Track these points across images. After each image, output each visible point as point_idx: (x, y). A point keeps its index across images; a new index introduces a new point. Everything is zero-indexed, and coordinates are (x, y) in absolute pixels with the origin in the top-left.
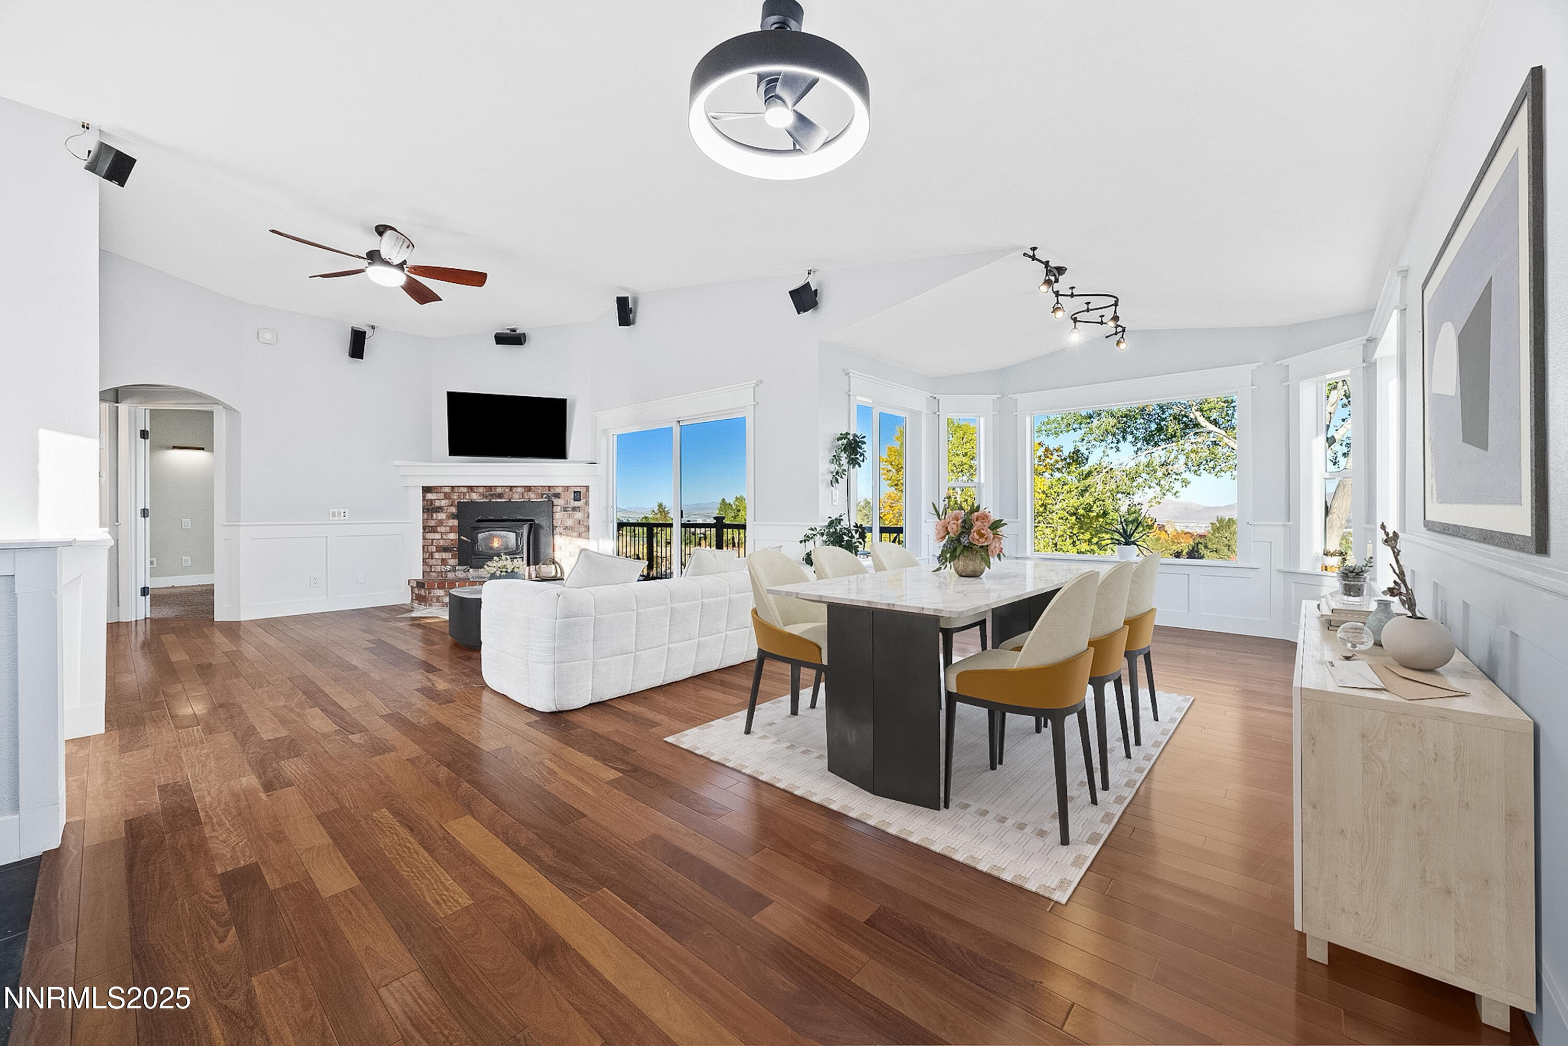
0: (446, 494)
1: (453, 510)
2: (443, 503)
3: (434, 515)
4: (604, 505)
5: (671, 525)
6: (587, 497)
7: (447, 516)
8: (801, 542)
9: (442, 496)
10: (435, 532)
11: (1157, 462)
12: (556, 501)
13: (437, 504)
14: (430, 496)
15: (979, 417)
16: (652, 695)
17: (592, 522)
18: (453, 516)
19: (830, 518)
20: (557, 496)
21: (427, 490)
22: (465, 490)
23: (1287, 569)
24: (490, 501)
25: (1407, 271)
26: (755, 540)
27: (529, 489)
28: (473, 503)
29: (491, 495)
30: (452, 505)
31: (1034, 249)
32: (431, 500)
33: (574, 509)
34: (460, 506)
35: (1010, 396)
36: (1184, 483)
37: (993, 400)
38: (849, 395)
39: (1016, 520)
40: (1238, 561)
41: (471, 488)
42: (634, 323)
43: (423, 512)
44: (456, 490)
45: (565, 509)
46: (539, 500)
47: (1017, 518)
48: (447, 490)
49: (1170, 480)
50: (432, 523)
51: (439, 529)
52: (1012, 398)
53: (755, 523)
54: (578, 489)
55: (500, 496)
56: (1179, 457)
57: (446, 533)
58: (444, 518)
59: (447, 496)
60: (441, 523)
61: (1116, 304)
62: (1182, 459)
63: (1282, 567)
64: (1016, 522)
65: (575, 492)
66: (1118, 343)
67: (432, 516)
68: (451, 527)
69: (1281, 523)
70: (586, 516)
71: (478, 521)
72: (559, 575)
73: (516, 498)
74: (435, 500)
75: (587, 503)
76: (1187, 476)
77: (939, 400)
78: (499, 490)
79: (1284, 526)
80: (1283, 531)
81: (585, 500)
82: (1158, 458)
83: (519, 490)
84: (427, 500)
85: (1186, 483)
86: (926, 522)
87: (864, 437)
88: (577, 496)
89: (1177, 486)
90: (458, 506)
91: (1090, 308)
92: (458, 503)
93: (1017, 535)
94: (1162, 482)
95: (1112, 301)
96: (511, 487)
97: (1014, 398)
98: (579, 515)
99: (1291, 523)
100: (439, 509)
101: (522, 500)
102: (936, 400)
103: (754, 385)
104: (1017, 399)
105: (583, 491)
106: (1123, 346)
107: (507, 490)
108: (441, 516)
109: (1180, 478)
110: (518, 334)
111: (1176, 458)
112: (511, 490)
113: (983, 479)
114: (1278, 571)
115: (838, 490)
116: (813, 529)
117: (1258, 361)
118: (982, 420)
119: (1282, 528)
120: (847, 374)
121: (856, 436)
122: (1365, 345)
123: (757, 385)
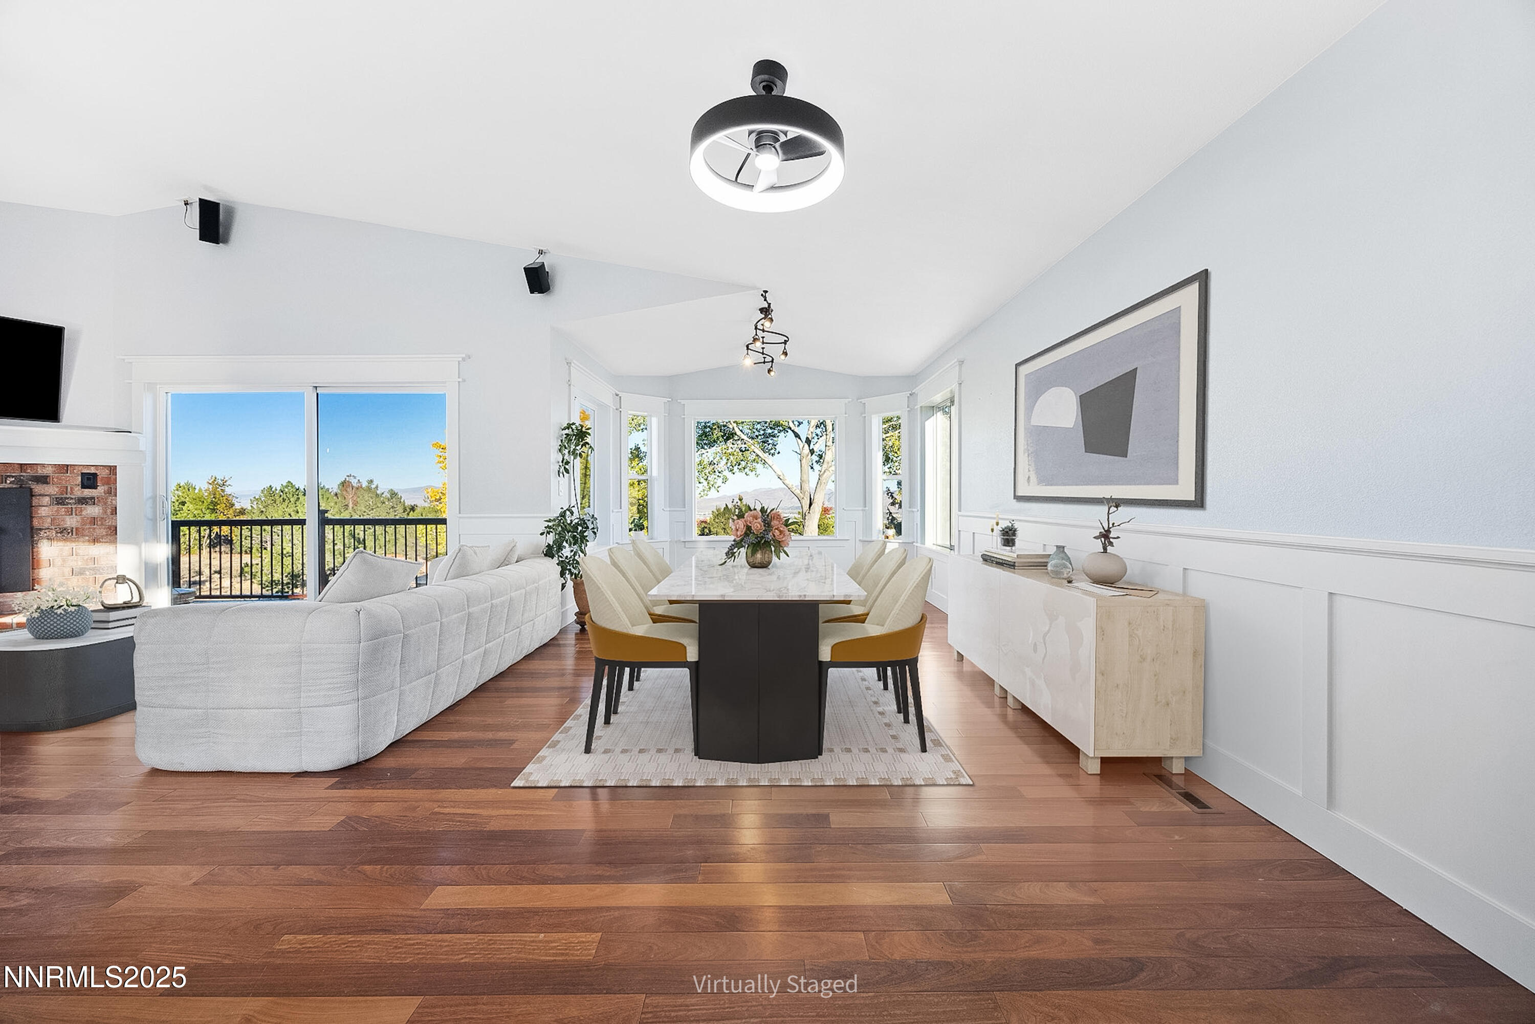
4: (149, 495)
5: (302, 522)
6: (111, 483)
8: (542, 534)
12: (39, 488)
15: (651, 416)
16: (452, 718)
17: (121, 521)
19: (562, 508)
20: (42, 480)
23: (865, 539)
25: (963, 361)
26: (460, 535)
31: (766, 292)
33: (82, 501)
35: (679, 401)
37: (664, 403)
38: (570, 385)
39: (684, 509)
40: (838, 535)
42: (225, 241)
45: (60, 502)
47: (685, 507)
52: (680, 403)
53: (460, 515)
54: (93, 470)
61: (785, 342)
63: (861, 538)
64: (683, 511)
65: (83, 475)
66: (769, 371)
69: (861, 508)
70: (109, 511)
72: (136, 599)
75: (111, 492)
77: (620, 397)
79: (863, 510)
80: (862, 514)
81: (106, 487)
86: (613, 512)
87: (590, 428)
88: (89, 481)
91: (765, 341)
93: (685, 522)
95: (783, 339)
97: (682, 403)
98: (92, 511)
99: (867, 508)
102: (618, 397)
103: (461, 359)
104: (684, 405)
105: (102, 474)
106: (772, 373)
113: (655, 473)
114: (860, 540)
115: (564, 480)
116: (549, 521)
117: (848, 398)
118: (654, 420)
119: (861, 512)
120: (569, 364)
121: (582, 426)
122: (908, 397)
123: (464, 359)
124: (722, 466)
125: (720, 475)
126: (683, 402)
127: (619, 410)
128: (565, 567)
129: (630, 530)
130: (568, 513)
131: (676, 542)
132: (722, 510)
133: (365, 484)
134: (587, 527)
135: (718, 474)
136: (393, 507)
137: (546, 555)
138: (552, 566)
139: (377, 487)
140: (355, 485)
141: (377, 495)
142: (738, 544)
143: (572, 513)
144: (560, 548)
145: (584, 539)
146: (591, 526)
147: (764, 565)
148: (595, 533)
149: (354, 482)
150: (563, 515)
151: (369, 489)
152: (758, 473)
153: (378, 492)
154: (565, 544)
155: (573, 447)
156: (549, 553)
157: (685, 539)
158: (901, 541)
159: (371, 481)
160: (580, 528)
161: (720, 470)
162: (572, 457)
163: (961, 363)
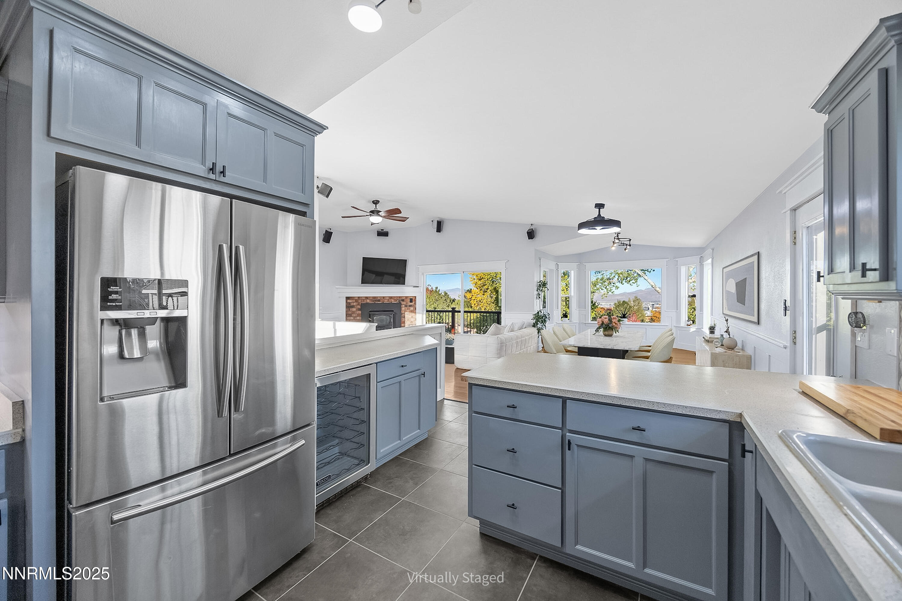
0: (356, 300)
1: (359, 307)
2: (355, 304)
3: (351, 309)
4: (422, 304)
6: (415, 301)
7: (356, 309)
8: (532, 319)
9: (354, 301)
10: (351, 316)
11: (605, 277)
12: (402, 303)
13: (352, 304)
14: (349, 301)
17: (417, 310)
18: (359, 310)
19: (538, 310)
20: (403, 300)
21: (347, 298)
22: (364, 298)
23: (677, 326)
24: (375, 303)
26: (503, 320)
27: (391, 298)
28: (367, 303)
29: (375, 300)
30: (358, 305)
32: (349, 303)
33: (410, 306)
34: (362, 305)
35: (583, 264)
36: (616, 288)
38: (540, 266)
39: (585, 309)
40: (662, 323)
41: (367, 298)
42: (444, 232)
43: (346, 308)
44: (360, 298)
45: (406, 306)
46: (395, 302)
48: (356, 298)
49: (611, 287)
50: (350, 313)
51: (353, 315)
53: (505, 312)
54: (412, 298)
55: (379, 301)
56: (616, 276)
57: (356, 317)
58: (355, 310)
59: (356, 301)
60: (353, 312)
61: (630, 241)
62: (617, 277)
63: (675, 325)
65: (410, 299)
66: (625, 249)
67: (350, 309)
68: (358, 314)
69: (675, 311)
70: (415, 308)
71: (370, 311)
73: (386, 302)
74: (351, 303)
75: (415, 304)
76: (618, 284)
78: (379, 298)
82: (606, 276)
83: (387, 298)
84: (348, 303)
85: (617, 288)
86: (555, 311)
88: (411, 301)
89: (614, 289)
90: (361, 305)
92: (361, 304)
94: (608, 287)
96: (384, 297)
98: (412, 308)
99: (678, 311)
100: (353, 307)
101: (388, 302)
102: (557, 265)
105: (414, 298)
106: (627, 251)
107: (382, 298)
108: (354, 309)
109: (615, 285)
110: (385, 232)
111: (614, 277)
112: (384, 298)
113: (572, 294)
114: (674, 326)
115: (538, 301)
116: (534, 315)
117: (668, 258)
118: (572, 272)
119: (675, 313)
120: (540, 259)
121: (545, 281)
122: (700, 258)
123: (507, 262)
124: (615, 280)
125: (614, 285)
126: (585, 264)
127: (557, 270)
128: (539, 330)
129: (562, 317)
130: (540, 312)
131: (581, 323)
132: (622, 302)
133: (434, 289)
134: (546, 317)
135: (612, 284)
136: (446, 300)
137: (533, 326)
138: (535, 330)
139: (439, 290)
140: (430, 289)
141: (439, 294)
142: (599, 328)
143: (541, 312)
144: (537, 324)
145: (545, 321)
146: (548, 317)
147: (611, 336)
148: (549, 319)
149: (430, 288)
150: (538, 313)
151: (436, 291)
152: (638, 284)
153: (440, 293)
154: (538, 323)
155: (541, 288)
156: (534, 326)
157: (585, 321)
158: (696, 328)
159: (437, 288)
160: (544, 318)
161: (614, 283)
162: (541, 292)
163: (713, 249)
